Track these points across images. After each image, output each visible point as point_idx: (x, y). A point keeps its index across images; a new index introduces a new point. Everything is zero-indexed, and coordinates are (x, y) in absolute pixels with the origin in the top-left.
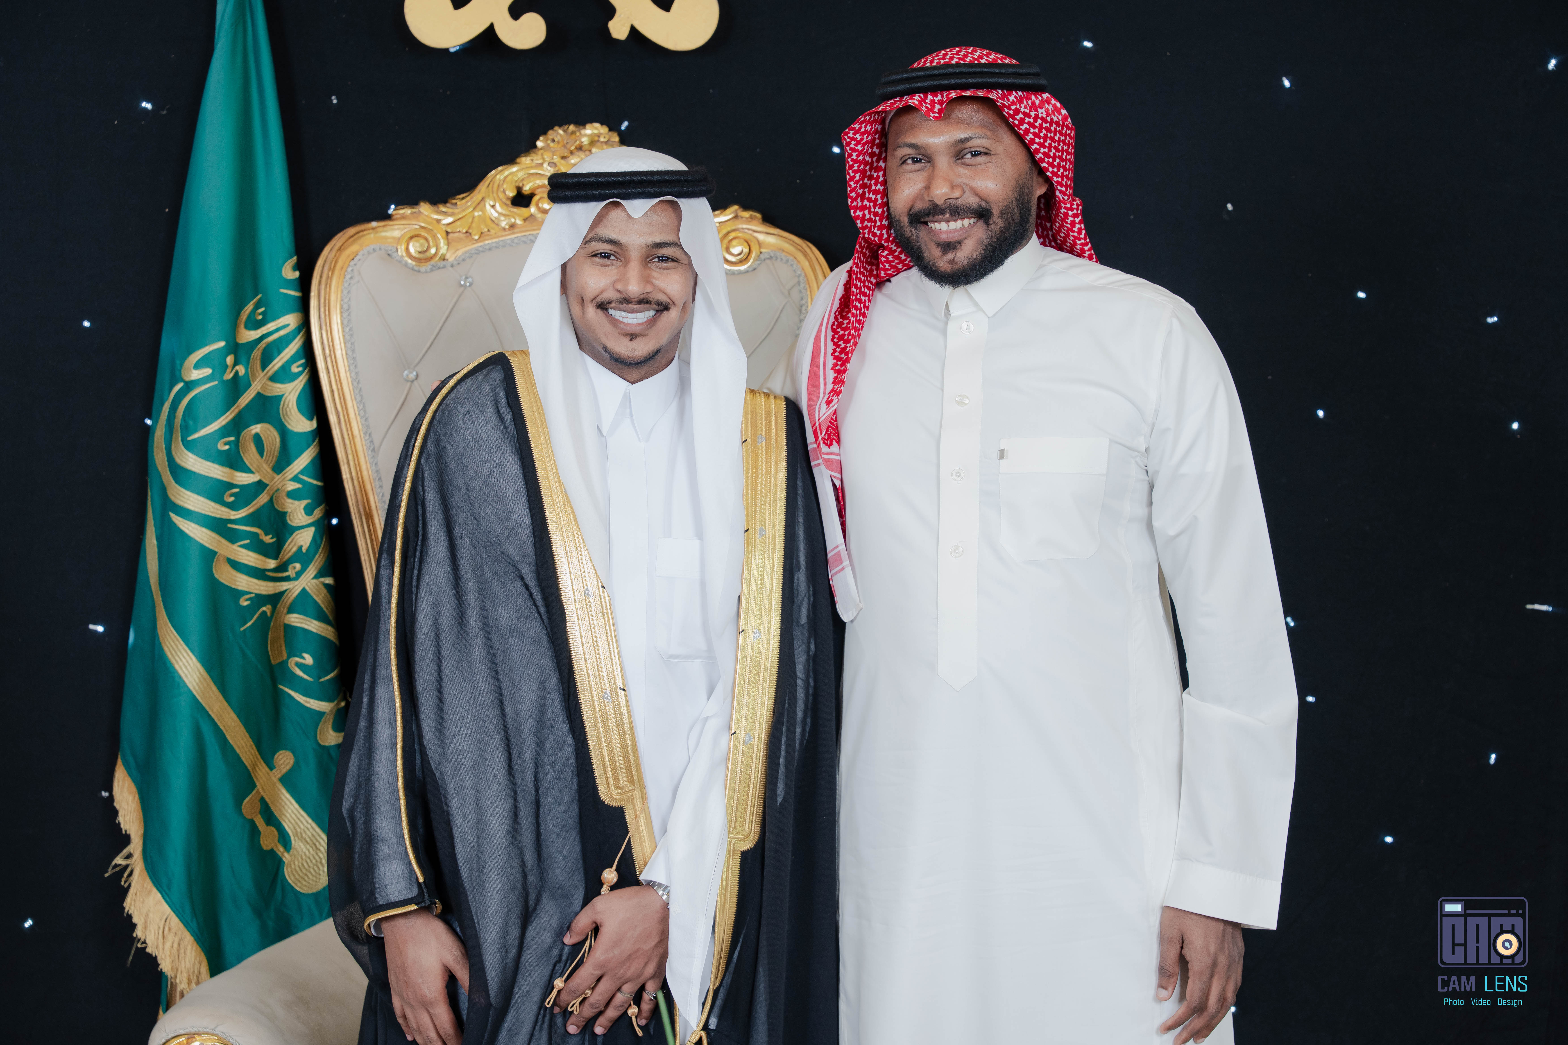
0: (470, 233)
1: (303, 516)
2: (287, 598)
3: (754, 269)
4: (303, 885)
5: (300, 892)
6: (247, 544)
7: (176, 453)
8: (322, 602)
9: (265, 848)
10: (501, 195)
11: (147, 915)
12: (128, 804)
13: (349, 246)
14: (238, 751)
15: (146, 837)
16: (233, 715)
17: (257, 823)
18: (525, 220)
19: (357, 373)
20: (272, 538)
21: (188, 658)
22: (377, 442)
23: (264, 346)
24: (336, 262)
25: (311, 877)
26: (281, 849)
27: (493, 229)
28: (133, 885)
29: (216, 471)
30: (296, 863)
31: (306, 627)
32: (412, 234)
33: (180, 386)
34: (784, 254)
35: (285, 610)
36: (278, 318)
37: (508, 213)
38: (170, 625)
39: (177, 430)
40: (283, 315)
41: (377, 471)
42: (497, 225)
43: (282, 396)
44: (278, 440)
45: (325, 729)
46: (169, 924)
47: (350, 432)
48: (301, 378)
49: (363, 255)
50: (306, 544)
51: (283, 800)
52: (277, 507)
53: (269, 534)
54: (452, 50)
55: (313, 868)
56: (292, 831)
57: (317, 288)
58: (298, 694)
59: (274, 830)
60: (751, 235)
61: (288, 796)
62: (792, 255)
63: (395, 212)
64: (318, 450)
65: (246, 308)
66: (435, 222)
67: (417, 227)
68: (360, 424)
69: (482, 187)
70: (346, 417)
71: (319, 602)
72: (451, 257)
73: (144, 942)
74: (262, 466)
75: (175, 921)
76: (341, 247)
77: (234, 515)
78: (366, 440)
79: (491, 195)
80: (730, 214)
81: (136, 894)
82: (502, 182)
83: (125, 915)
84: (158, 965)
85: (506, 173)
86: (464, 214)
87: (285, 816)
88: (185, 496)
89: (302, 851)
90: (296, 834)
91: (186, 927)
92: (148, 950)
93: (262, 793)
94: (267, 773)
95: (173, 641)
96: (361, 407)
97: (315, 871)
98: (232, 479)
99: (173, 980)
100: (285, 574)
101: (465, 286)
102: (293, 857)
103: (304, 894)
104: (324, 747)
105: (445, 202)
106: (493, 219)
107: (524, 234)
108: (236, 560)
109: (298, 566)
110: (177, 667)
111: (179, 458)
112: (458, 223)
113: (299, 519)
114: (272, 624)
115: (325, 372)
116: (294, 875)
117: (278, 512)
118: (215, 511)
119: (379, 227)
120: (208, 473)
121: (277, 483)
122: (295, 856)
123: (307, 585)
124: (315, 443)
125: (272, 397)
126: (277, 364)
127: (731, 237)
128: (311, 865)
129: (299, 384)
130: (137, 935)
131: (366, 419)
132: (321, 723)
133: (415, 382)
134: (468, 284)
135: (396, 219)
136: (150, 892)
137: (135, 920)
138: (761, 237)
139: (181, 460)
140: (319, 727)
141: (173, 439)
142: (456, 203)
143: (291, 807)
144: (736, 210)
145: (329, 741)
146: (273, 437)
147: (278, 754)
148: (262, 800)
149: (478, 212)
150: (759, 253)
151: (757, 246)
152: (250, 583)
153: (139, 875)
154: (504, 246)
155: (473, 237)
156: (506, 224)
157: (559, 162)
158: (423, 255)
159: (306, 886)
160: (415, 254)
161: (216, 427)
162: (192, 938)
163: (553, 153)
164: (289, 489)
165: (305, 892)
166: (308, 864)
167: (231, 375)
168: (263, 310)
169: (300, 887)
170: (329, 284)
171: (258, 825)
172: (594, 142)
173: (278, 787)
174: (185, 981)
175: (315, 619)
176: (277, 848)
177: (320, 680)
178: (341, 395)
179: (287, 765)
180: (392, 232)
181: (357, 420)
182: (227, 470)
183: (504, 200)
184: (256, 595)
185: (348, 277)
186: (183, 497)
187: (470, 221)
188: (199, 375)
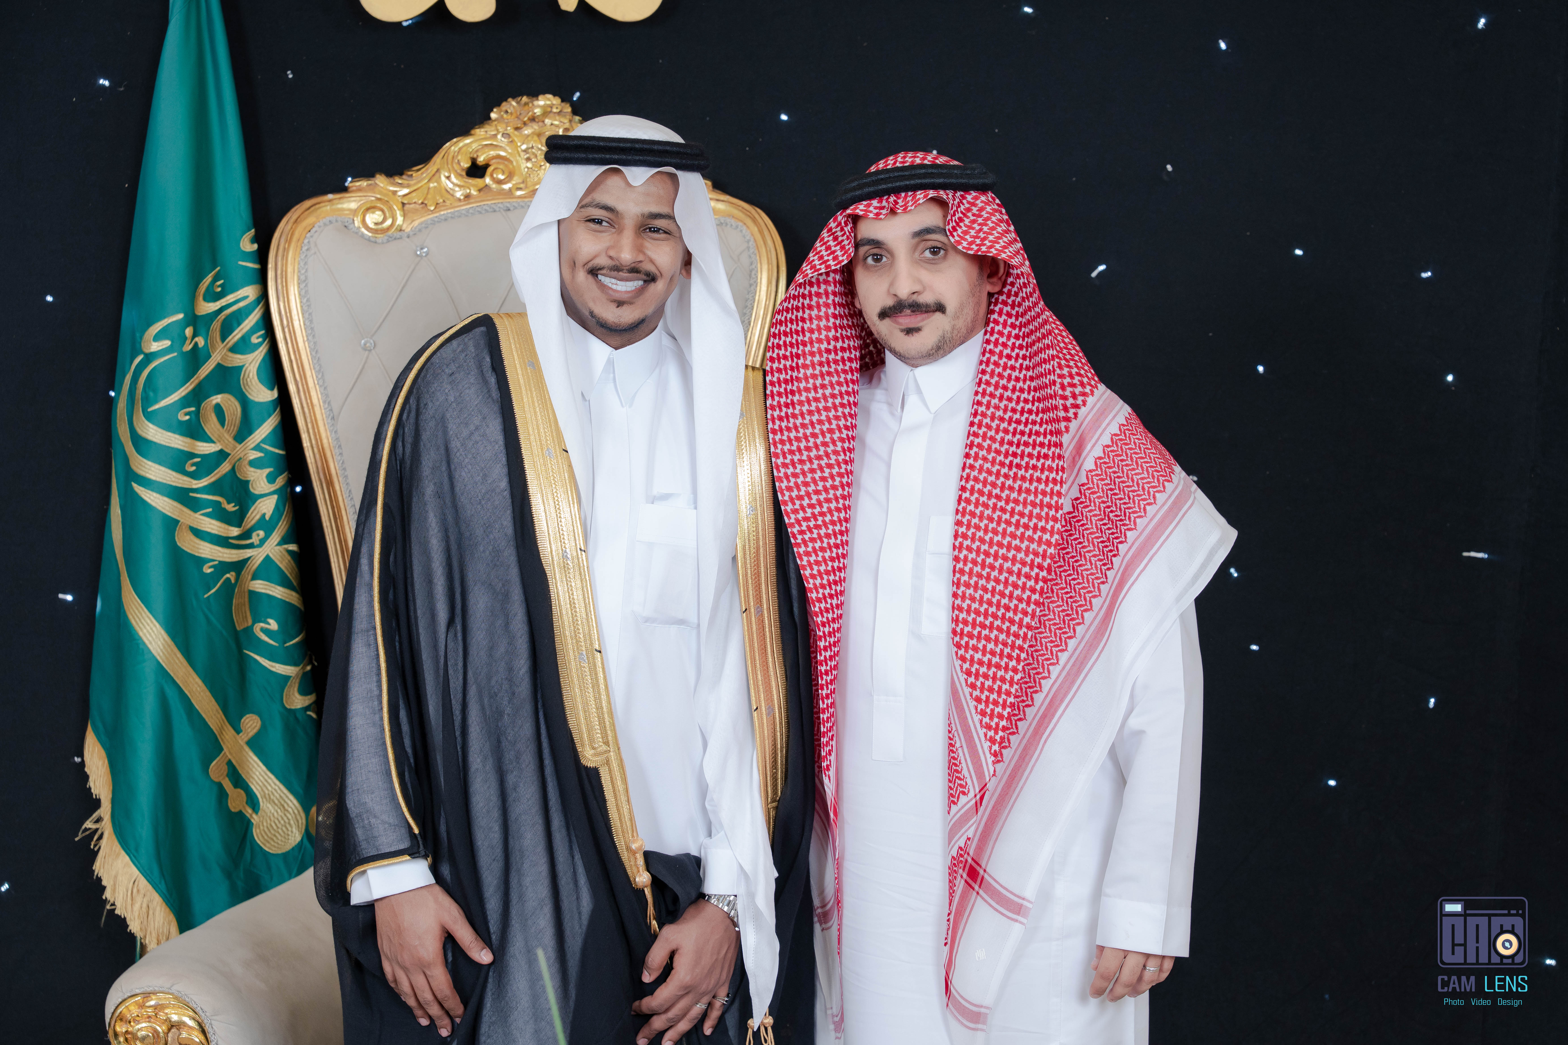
0: (426, 204)
1: (265, 485)
2: (251, 565)
4: (271, 845)
5: (269, 853)
6: (210, 512)
7: (137, 424)
8: (286, 567)
9: (233, 810)
10: (456, 167)
11: (116, 877)
12: (98, 769)
13: (305, 219)
14: (204, 715)
15: (114, 802)
16: (198, 680)
17: (225, 786)
18: (480, 190)
19: (315, 343)
20: (234, 506)
21: (152, 625)
22: (336, 411)
23: (223, 317)
24: (292, 235)
25: (280, 837)
26: (250, 811)
27: (448, 199)
28: (102, 848)
29: (177, 441)
30: (265, 824)
31: (271, 593)
32: (369, 206)
33: (140, 358)
34: (732, 220)
35: (250, 577)
36: (237, 290)
37: (462, 184)
38: (134, 593)
39: (138, 402)
40: (243, 287)
41: (337, 439)
42: (453, 195)
43: (243, 366)
44: (239, 410)
45: (291, 693)
46: (138, 886)
47: (309, 401)
48: (261, 348)
49: (320, 227)
50: (269, 512)
51: (250, 763)
52: (239, 476)
53: (232, 503)
54: (405, 24)
55: (282, 829)
56: (260, 793)
57: (274, 259)
58: (263, 659)
59: (242, 792)
61: (256, 758)
62: (742, 221)
63: (351, 185)
64: (279, 419)
65: (204, 281)
66: (390, 193)
67: (373, 199)
68: (319, 393)
69: (437, 159)
70: (305, 386)
71: (283, 568)
72: (407, 228)
73: (114, 904)
74: (224, 436)
75: (143, 882)
76: (297, 220)
77: (196, 484)
78: (325, 409)
79: (446, 166)
81: (105, 856)
82: (456, 154)
83: (95, 877)
84: (128, 926)
85: (461, 144)
86: (420, 185)
87: (253, 778)
88: (146, 466)
89: (270, 812)
90: (264, 796)
91: (154, 888)
92: (117, 912)
93: (230, 757)
94: (235, 737)
95: (137, 609)
96: (320, 376)
97: (284, 832)
98: (194, 449)
99: (142, 941)
100: (248, 542)
101: (420, 256)
102: (261, 819)
103: (273, 855)
104: (290, 710)
105: (401, 174)
106: (449, 190)
107: (478, 204)
108: (199, 528)
109: (262, 533)
110: (141, 634)
111: (140, 428)
112: (414, 194)
113: (262, 487)
114: (236, 590)
115: (283, 342)
116: (263, 837)
117: (240, 481)
118: (177, 480)
119: (336, 199)
120: (169, 443)
121: (238, 453)
122: (263, 817)
123: (271, 552)
124: (275, 413)
125: (232, 368)
126: (236, 335)
128: (279, 826)
129: (259, 355)
130: (106, 898)
131: (325, 388)
132: (287, 688)
133: (373, 351)
134: (424, 255)
135: (353, 191)
136: (118, 855)
137: (104, 883)
139: (142, 431)
140: (285, 690)
141: (135, 411)
142: (412, 175)
143: (259, 769)
145: (295, 704)
146: (234, 407)
147: (244, 718)
148: (230, 763)
149: (433, 183)
152: (213, 551)
153: (108, 838)
154: (460, 216)
155: (429, 208)
156: (462, 195)
157: (513, 133)
158: (380, 227)
159: (275, 847)
160: (372, 226)
161: (177, 399)
162: (161, 899)
163: (507, 125)
164: (251, 458)
165: (274, 852)
166: (276, 825)
167: (191, 346)
168: (222, 282)
169: (269, 848)
170: (285, 257)
171: (226, 788)
172: (546, 113)
173: (245, 750)
174: (155, 941)
175: (279, 585)
176: (245, 810)
177: (286, 645)
178: (300, 365)
179: (254, 728)
180: (349, 203)
181: (316, 390)
182: (188, 440)
183: (459, 171)
184: (220, 562)
185: (304, 249)
186: (144, 467)
187: (426, 192)
188: (158, 346)
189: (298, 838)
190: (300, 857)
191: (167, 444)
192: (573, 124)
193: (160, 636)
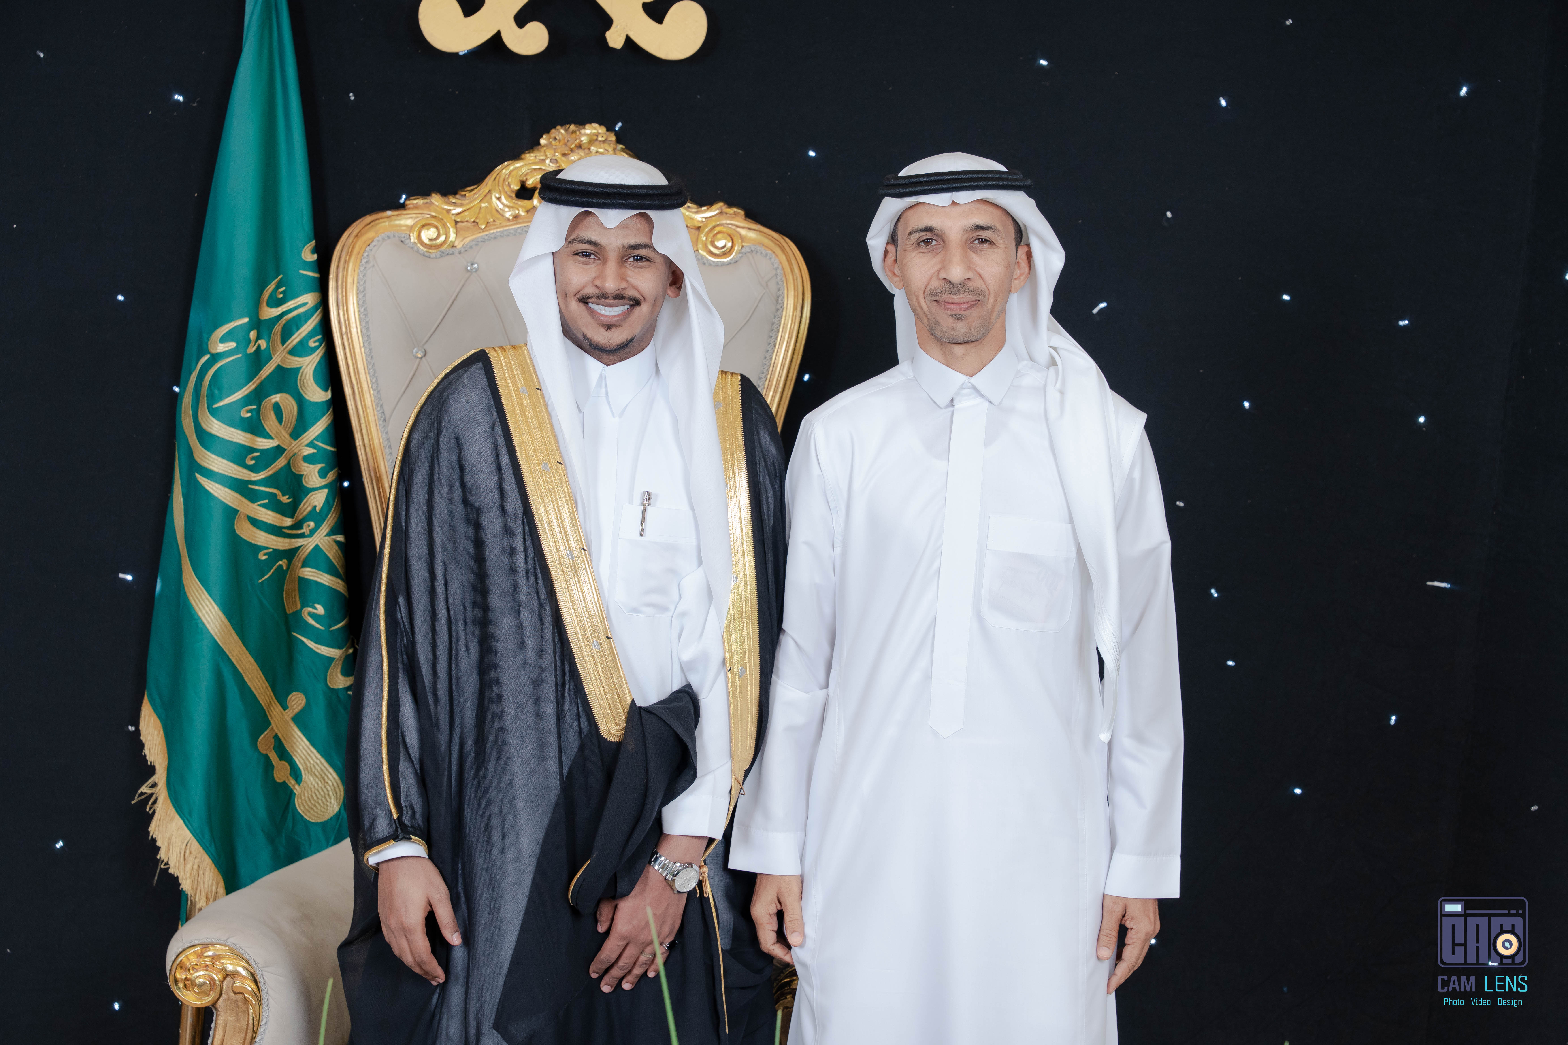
0: (477, 223)
1: (317, 479)
2: (301, 553)
3: (737, 262)
4: (311, 814)
5: (309, 821)
6: (266, 503)
7: (202, 419)
8: (334, 557)
9: (278, 781)
10: (506, 189)
11: (170, 839)
12: (153, 737)
13: (365, 233)
14: (255, 692)
15: (169, 769)
16: (251, 659)
17: (271, 757)
18: (528, 211)
19: (370, 350)
20: (288, 498)
21: (211, 607)
22: (387, 414)
23: (284, 322)
24: (353, 248)
25: (319, 808)
26: (293, 782)
27: (498, 219)
28: (157, 812)
29: (239, 437)
30: (306, 794)
31: (319, 580)
32: (424, 223)
33: (206, 357)
34: (763, 249)
35: (300, 565)
36: (298, 297)
37: (511, 205)
38: (194, 576)
39: (204, 399)
40: (303, 294)
41: (389, 441)
42: (502, 215)
43: (301, 368)
44: (296, 408)
45: (334, 674)
46: (190, 847)
47: (363, 403)
48: (318, 352)
49: (378, 241)
50: (320, 504)
51: (295, 738)
52: (293, 470)
53: (287, 495)
54: (461, 54)
55: (321, 800)
56: (302, 766)
57: (335, 271)
58: (310, 641)
59: (286, 764)
60: (734, 230)
61: (300, 733)
62: (771, 250)
63: (407, 202)
64: (332, 418)
65: (268, 287)
66: (445, 212)
67: (428, 216)
68: (372, 396)
69: (489, 181)
70: (360, 388)
71: (331, 557)
72: (459, 244)
73: (167, 864)
74: (281, 432)
75: (195, 845)
76: (358, 234)
78: (377, 411)
79: (497, 188)
80: (716, 210)
81: (160, 820)
82: (507, 176)
83: (150, 838)
84: (180, 884)
85: (512, 168)
86: (472, 205)
87: (297, 752)
88: (210, 459)
89: (312, 784)
90: (306, 769)
91: (205, 850)
92: (171, 871)
93: (276, 731)
94: (281, 713)
95: (197, 591)
96: (374, 381)
97: (323, 803)
98: (253, 444)
99: (192, 898)
100: (300, 532)
101: (471, 272)
102: (303, 789)
103: (313, 823)
104: (333, 689)
105: (455, 193)
106: (499, 210)
108: (256, 517)
109: (312, 524)
110: (200, 614)
111: (204, 423)
112: (466, 213)
113: (314, 482)
114: (287, 577)
115: (341, 348)
116: (304, 806)
117: (295, 475)
118: (237, 473)
119: (393, 215)
120: (231, 438)
121: (294, 448)
122: (305, 788)
123: (320, 542)
124: (329, 412)
125: (291, 369)
126: (295, 339)
127: (715, 232)
128: (320, 797)
129: (316, 358)
130: (160, 858)
131: (378, 392)
132: (330, 669)
133: (424, 359)
134: (474, 270)
135: (410, 209)
136: (172, 819)
137: (159, 844)
138: (743, 232)
139: (207, 426)
140: (329, 671)
141: (200, 406)
142: (465, 195)
143: (302, 744)
144: (721, 207)
145: (338, 684)
146: (291, 406)
147: (291, 695)
148: (276, 737)
149: (484, 203)
150: (740, 248)
151: (740, 241)
152: (268, 539)
153: (163, 803)
154: (508, 235)
155: (480, 226)
156: (510, 215)
157: (561, 159)
158: (434, 242)
159: (314, 816)
160: (426, 241)
161: (240, 397)
162: (210, 861)
163: (555, 151)
164: (306, 453)
165: (314, 821)
166: (316, 796)
167: (254, 349)
168: (284, 288)
169: (309, 817)
170: (346, 268)
171: (272, 760)
172: (592, 141)
173: (290, 725)
174: (204, 899)
175: (327, 573)
176: (288, 779)
177: (331, 629)
178: (356, 370)
179: (299, 706)
180: (405, 220)
181: (370, 393)
182: (249, 436)
183: (508, 193)
184: (274, 550)
185: (364, 261)
186: (208, 459)
187: (478, 211)
188: (224, 348)
189: (337, 809)
190: (337, 826)
191: (230, 439)
192: (617, 152)
193: (218, 618)
